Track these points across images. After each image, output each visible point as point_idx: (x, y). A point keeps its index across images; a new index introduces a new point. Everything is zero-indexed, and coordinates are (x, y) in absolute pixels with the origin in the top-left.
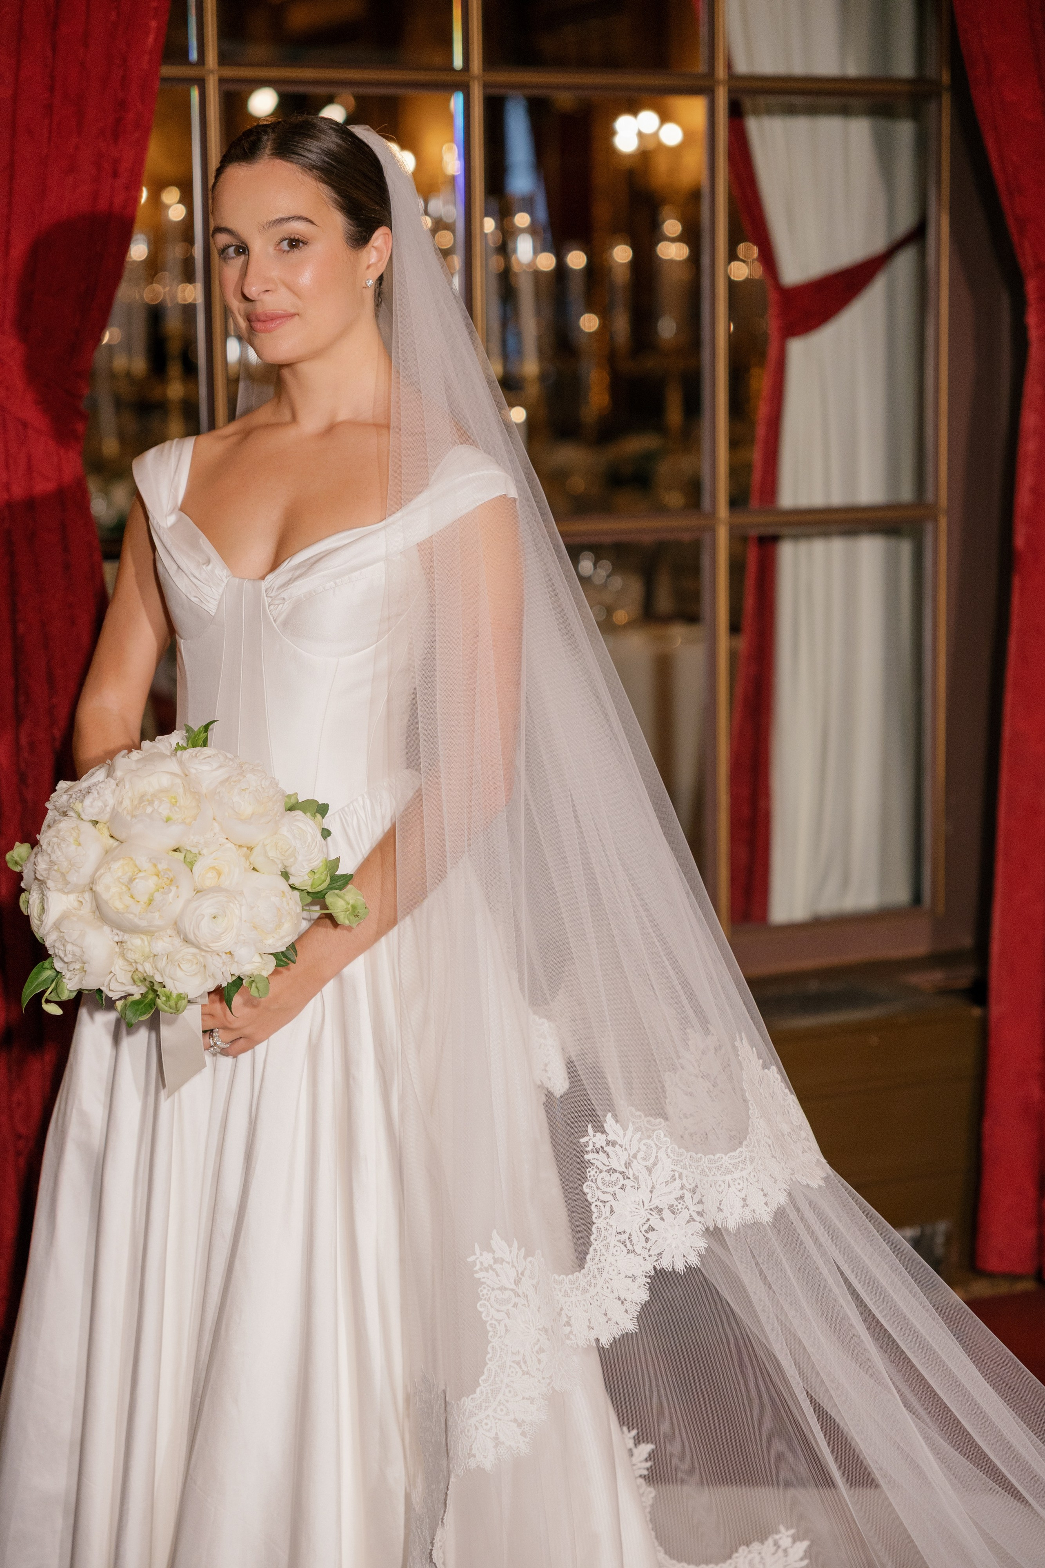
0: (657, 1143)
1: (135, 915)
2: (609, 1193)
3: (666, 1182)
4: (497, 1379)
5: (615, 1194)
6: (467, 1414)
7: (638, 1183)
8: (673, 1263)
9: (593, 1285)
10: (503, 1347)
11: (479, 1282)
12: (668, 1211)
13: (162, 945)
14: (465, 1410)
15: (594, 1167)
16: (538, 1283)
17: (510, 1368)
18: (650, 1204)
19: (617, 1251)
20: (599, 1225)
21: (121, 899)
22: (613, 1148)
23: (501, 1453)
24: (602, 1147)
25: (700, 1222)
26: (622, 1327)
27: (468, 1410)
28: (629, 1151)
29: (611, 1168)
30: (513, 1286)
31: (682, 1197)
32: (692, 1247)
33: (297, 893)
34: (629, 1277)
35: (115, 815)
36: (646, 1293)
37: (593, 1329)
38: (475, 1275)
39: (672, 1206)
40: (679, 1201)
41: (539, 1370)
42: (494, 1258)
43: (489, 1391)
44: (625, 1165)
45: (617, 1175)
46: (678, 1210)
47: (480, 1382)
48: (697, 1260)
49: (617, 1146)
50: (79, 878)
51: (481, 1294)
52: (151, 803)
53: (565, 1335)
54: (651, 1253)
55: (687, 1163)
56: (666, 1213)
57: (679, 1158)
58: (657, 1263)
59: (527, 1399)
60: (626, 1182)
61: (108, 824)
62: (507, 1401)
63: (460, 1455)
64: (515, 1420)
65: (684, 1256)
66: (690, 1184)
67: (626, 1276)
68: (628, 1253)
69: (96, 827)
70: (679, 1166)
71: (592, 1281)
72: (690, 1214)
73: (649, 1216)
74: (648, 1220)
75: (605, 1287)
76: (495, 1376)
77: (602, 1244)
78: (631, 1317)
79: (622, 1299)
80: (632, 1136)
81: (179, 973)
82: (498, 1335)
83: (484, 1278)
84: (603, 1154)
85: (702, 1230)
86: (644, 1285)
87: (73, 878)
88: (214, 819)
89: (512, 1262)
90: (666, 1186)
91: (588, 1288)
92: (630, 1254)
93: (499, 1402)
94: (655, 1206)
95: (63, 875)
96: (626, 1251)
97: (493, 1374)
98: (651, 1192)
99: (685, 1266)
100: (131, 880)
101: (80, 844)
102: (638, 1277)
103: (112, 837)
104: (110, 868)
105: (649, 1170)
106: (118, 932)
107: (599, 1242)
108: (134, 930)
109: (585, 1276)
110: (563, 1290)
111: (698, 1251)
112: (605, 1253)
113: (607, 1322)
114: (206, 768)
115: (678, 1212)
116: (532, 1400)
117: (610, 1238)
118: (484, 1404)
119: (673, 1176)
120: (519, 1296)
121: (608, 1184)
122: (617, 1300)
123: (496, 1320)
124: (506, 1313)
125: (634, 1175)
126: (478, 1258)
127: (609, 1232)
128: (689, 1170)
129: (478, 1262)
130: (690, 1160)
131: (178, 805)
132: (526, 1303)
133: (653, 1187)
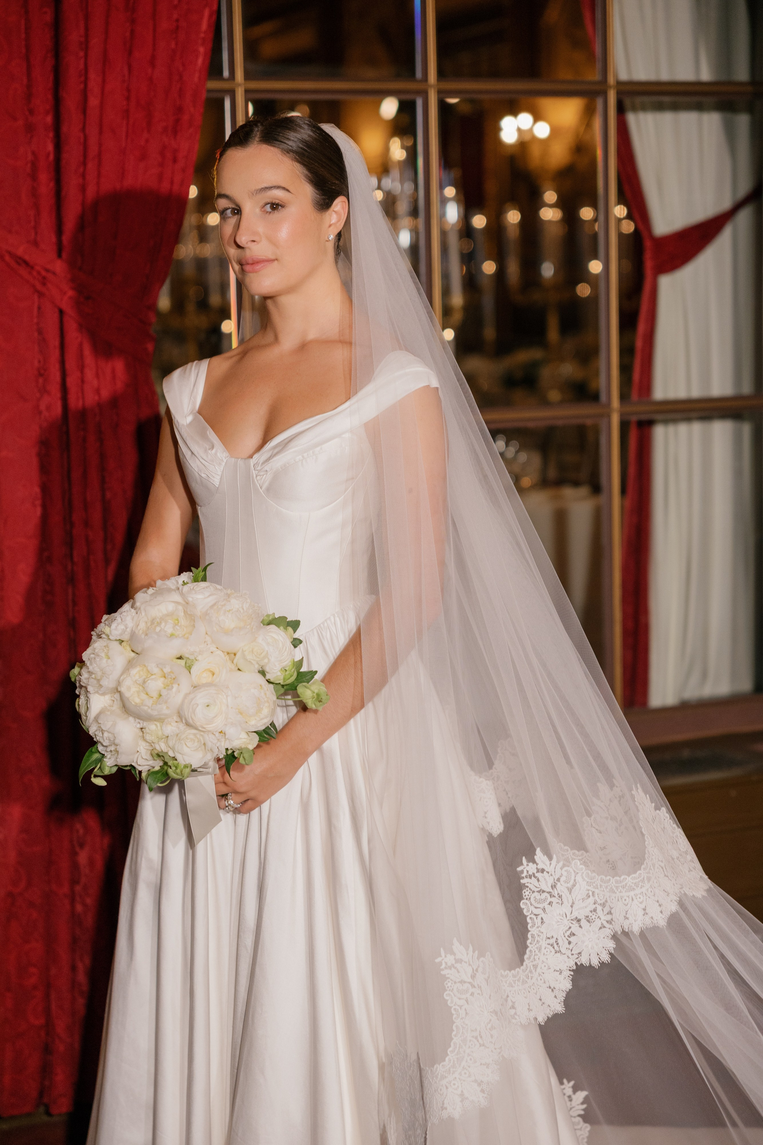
0: (575, 869)
1: (149, 707)
2: (540, 908)
3: (582, 899)
4: (460, 1050)
5: (545, 909)
6: (439, 1077)
7: (562, 900)
8: (590, 959)
9: (530, 978)
10: (464, 1026)
11: (445, 978)
12: (585, 920)
13: (171, 728)
14: (438, 1074)
15: (528, 889)
16: (489, 977)
17: (470, 1042)
18: (571, 916)
19: (547, 952)
20: (533, 932)
21: (139, 696)
22: (542, 874)
23: (466, 1105)
24: (534, 874)
25: (609, 929)
26: (553, 1009)
27: (440, 1074)
28: (554, 876)
29: (541, 890)
30: (470, 980)
31: (595, 910)
32: (603, 947)
33: (272, 686)
34: (557, 971)
35: (133, 635)
36: (570, 983)
37: (532, 1011)
38: (442, 972)
39: (587, 917)
40: (593, 913)
41: (492, 1043)
42: (455, 959)
43: (455, 1060)
44: (552, 887)
45: (546, 894)
46: (592, 919)
47: (448, 1053)
48: (608, 957)
49: (545, 872)
50: (108, 683)
51: (446, 986)
52: (159, 624)
53: (511, 1016)
54: (573, 952)
55: (598, 884)
56: (583, 922)
57: (592, 881)
58: (578, 960)
59: (484, 1064)
60: (553, 899)
61: (129, 642)
62: (469, 1067)
63: (435, 1108)
64: (476, 1081)
65: (598, 954)
66: (601, 900)
67: (555, 971)
68: (556, 953)
69: (121, 645)
70: (592, 886)
71: (529, 975)
72: (601, 922)
73: (571, 925)
74: (570, 928)
75: (539, 979)
76: (459, 1048)
77: (536, 946)
78: (559, 1001)
79: (552, 987)
80: (556, 865)
81: (186, 750)
82: (460, 1017)
83: (448, 974)
84: (534, 878)
85: (611, 934)
86: (569, 976)
87: (105, 683)
88: (207, 634)
89: (469, 962)
90: (583, 902)
91: (527, 980)
92: (557, 954)
93: (463, 1068)
94: (575, 917)
95: (98, 681)
96: (554, 952)
97: (458, 1046)
98: (572, 906)
99: (599, 961)
100: (144, 682)
101: (109, 658)
102: (564, 971)
103: (133, 651)
104: (130, 674)
105: (570, 890)
106: (139, 721)
107: (533, 945)
108: (149, 718)
109: (524, 971)
110: (508, 982)
111: (608, 950)
112: (538, 954)
113: (542, 1005)
114: (200, 596)
115: (592, 921)
116: (487, 1065)
117: (541, 942)
118: (452, 1069)
119: (588, 894)
120: (474, 987)
121: (539, 901)
122: (549, 989)
123: (459, 1006)
124: (466, 1001)
125: (558, 894)
126: (442, 960)
127: (541, 937)
128: (600, 889)
129: (443, 962)
130: (601, 881)
131: (179, 625)
132: (480, 992)
133: (573, 903)
